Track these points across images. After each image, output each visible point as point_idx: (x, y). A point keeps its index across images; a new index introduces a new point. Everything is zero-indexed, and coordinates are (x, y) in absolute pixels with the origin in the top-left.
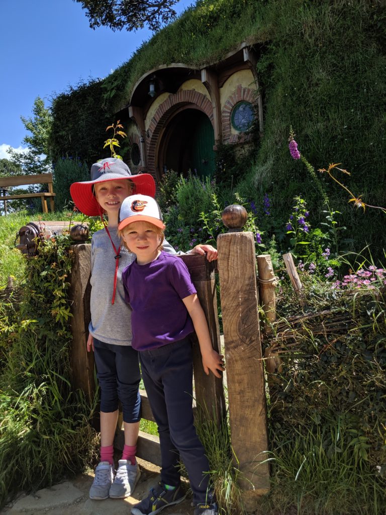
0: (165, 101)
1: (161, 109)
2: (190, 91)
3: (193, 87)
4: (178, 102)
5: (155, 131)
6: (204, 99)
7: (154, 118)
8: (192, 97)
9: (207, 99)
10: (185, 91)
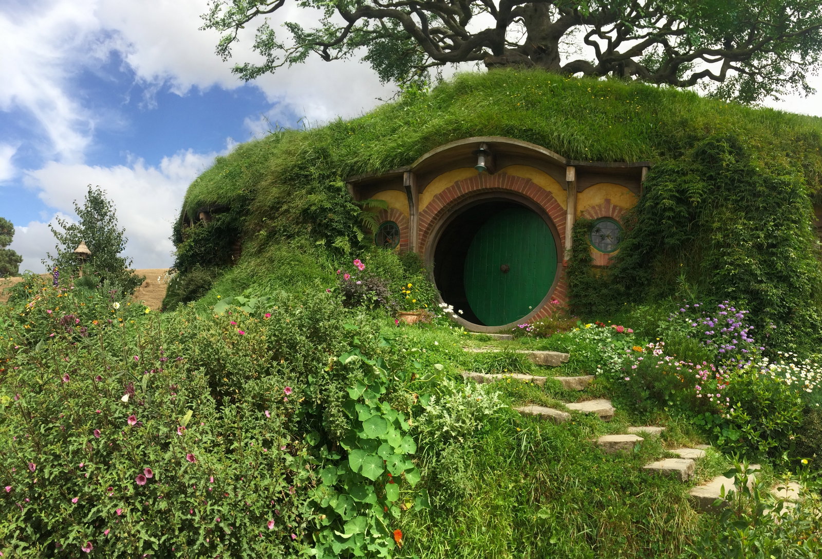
0: (471, 179)
1: (459, 188)
2: (523, 179)
3: (530, 177)
4: (496, 186)
5: (439, 212)
6: (547, 196)
7: (440, 194)
8: (525, 187)
9: (553, 197)
10: (514, 177)
